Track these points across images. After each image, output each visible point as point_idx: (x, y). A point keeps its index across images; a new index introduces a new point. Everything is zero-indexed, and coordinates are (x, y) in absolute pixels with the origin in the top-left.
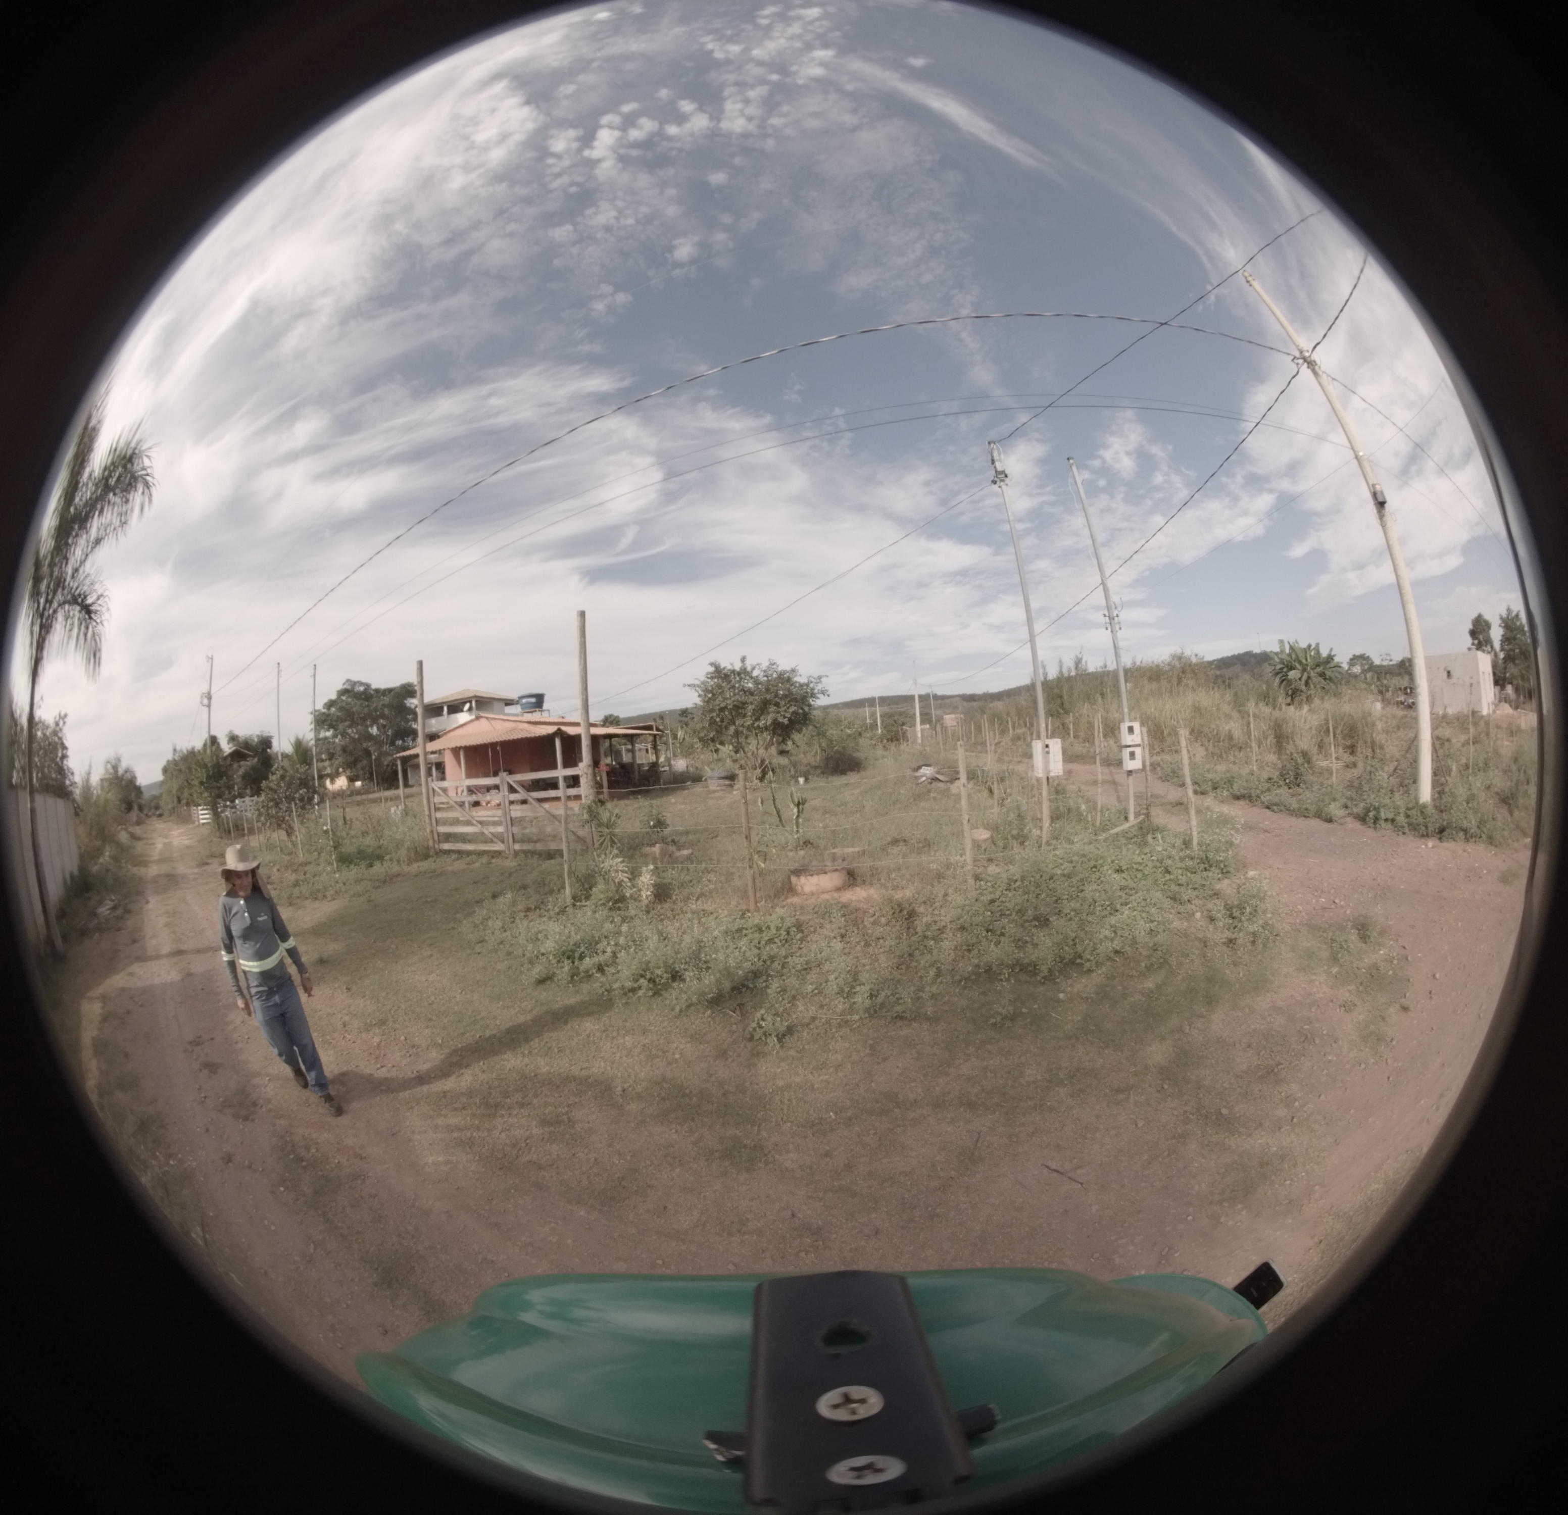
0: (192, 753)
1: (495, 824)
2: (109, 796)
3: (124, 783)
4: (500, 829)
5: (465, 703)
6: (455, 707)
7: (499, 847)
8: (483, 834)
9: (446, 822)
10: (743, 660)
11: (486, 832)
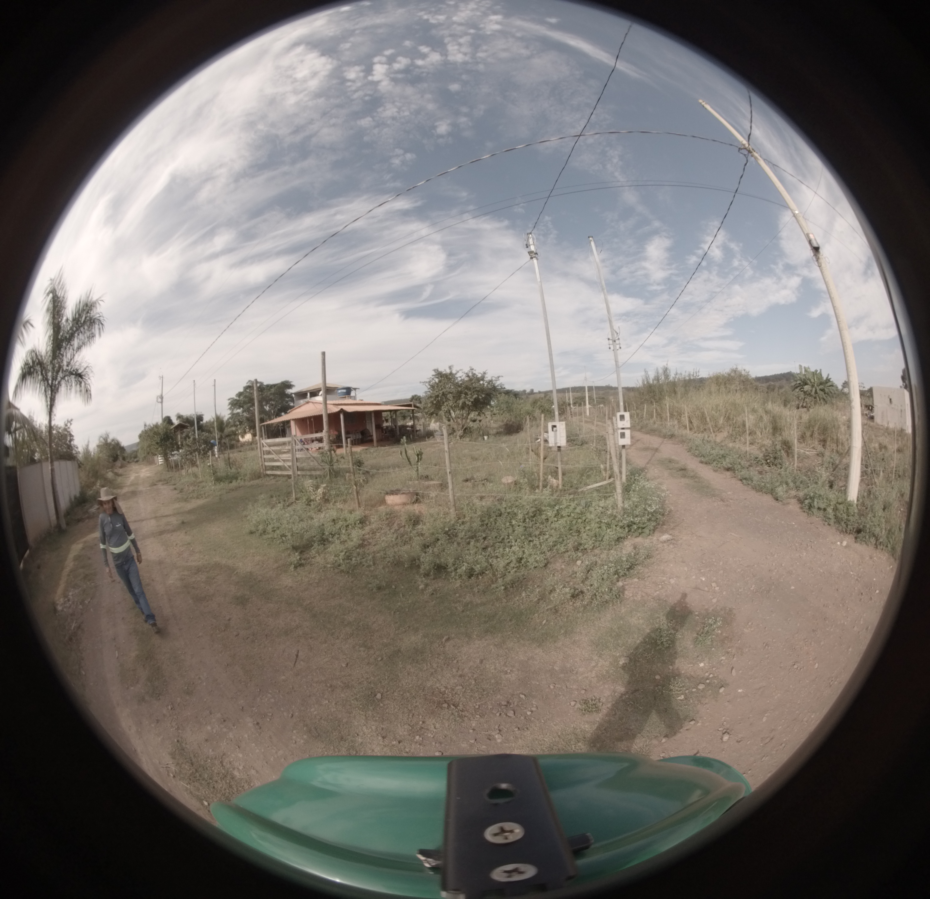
0: (156, 426)
2: (101, 455)
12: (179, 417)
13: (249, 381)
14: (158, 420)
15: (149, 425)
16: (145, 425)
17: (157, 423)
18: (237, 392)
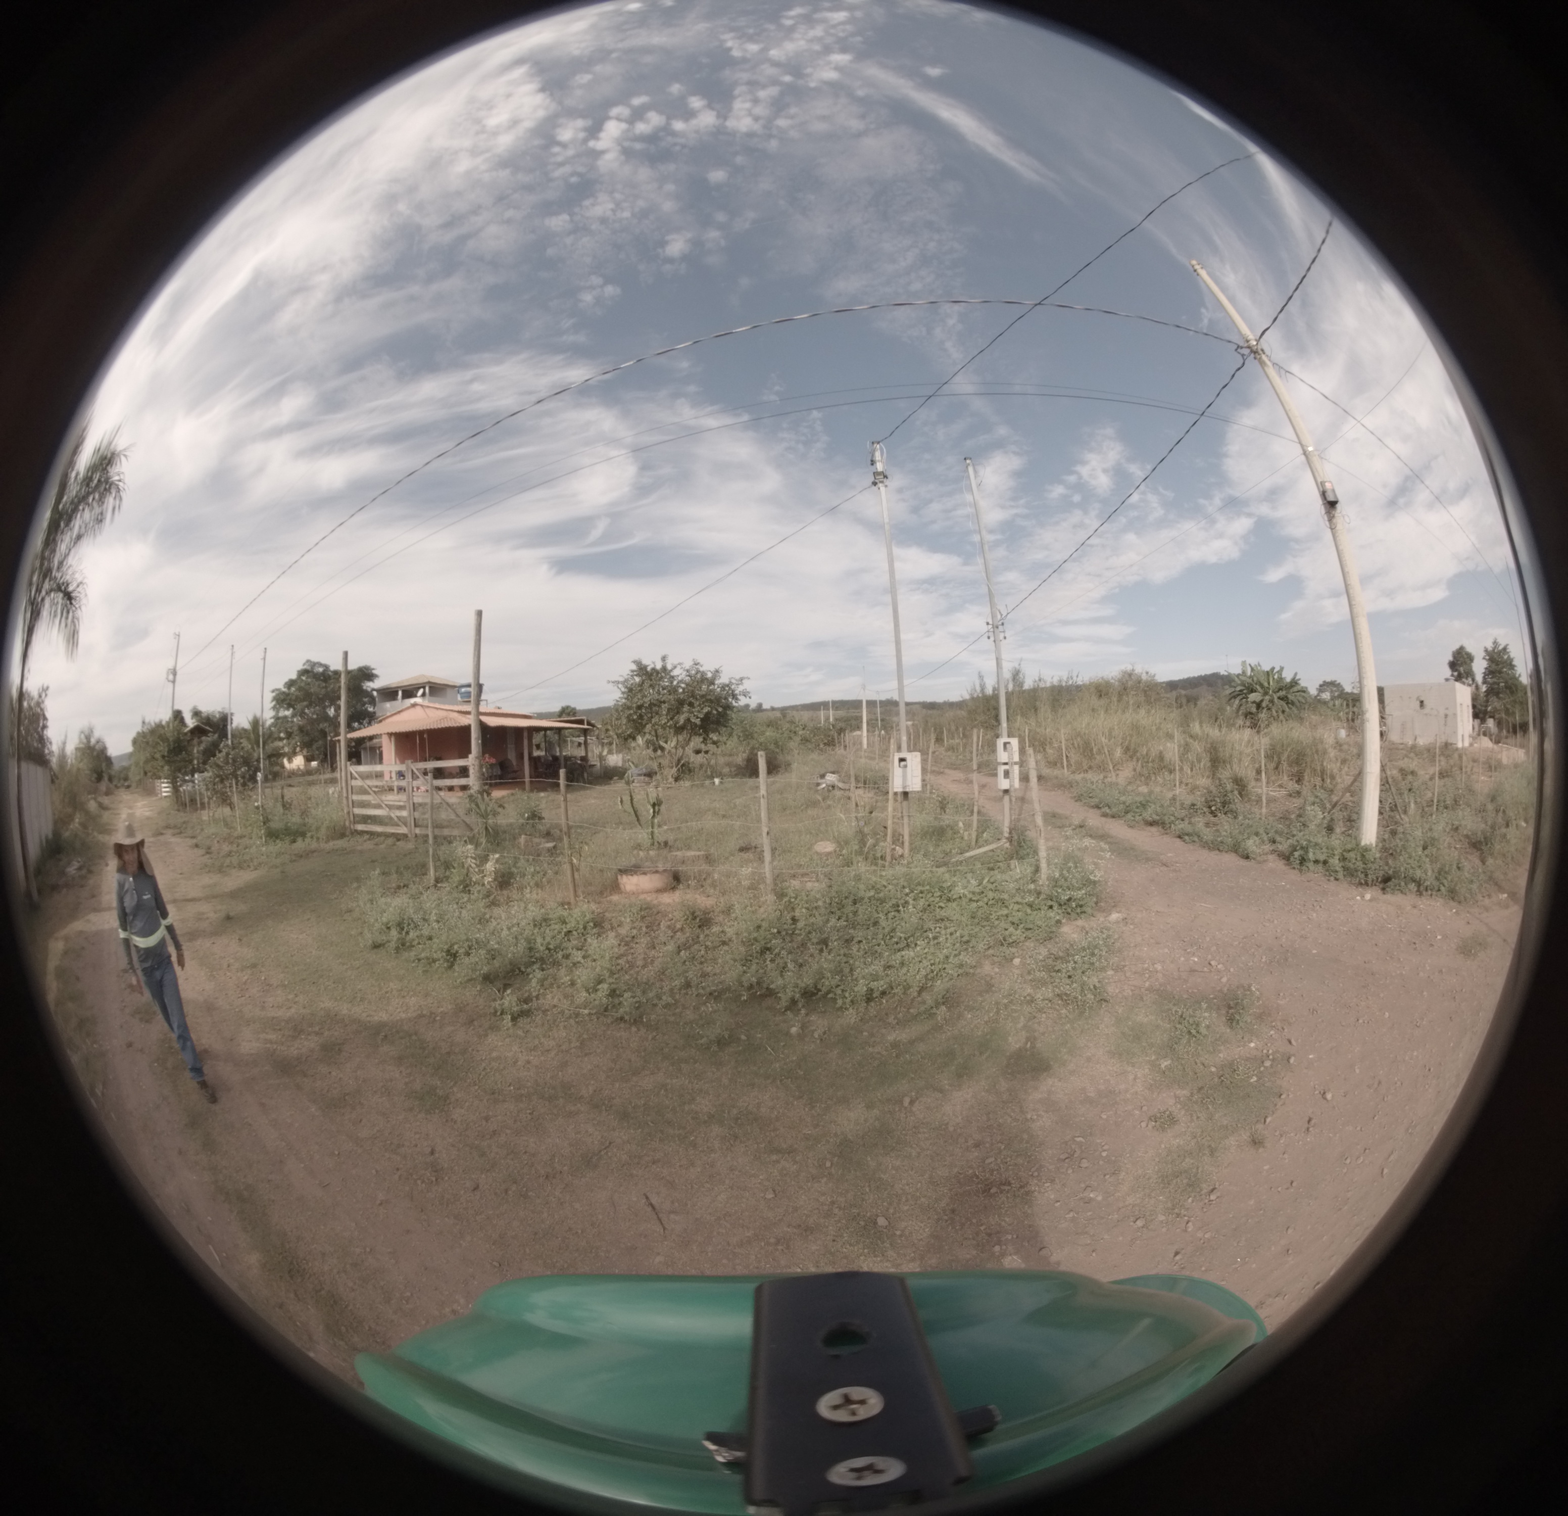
0: (159, 726)
1: (400, 808)
2: (81, 765)
3: (95, 753)
4: (404, 813)
5: (419, 688)
6: (409, 693)
7: (403, 830)
8: (391, 818)
9: (363, 805)
10: (664, 659)
11: (393, 815)
12: (196, 714)
13: (308, 661)
14: (165, 716)
15: (149, 723)
16: (144, 723)
17: (161, 721)
18: (286, 680)
